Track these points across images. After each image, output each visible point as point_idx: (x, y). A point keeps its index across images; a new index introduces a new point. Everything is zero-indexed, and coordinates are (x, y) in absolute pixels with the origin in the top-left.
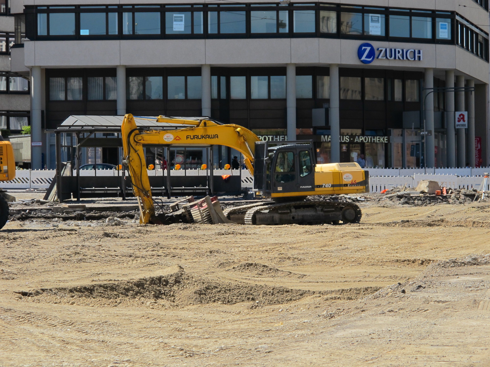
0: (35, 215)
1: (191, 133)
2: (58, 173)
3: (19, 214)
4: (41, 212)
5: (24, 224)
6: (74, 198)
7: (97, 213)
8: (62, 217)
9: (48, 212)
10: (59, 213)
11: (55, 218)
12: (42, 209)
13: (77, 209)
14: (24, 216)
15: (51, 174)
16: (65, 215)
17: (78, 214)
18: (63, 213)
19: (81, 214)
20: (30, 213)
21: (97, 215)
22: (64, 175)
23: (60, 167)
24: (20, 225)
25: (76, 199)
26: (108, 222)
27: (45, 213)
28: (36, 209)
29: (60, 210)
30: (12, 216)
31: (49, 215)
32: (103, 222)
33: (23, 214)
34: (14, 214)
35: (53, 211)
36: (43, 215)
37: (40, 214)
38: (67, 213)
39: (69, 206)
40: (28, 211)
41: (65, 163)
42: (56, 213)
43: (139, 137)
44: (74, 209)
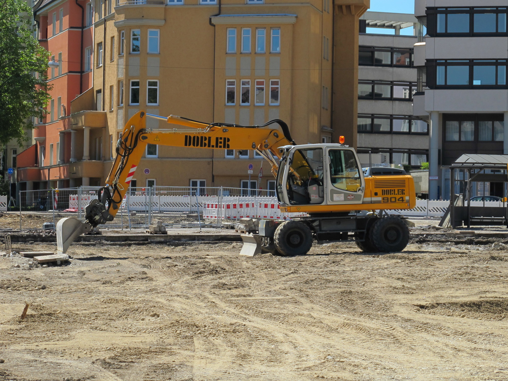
0: (431, 239)
2: (452, 203)
3: (417, 238)
4: (436, 237)
5: (422, 247)
6: (465, 225)
7: (485, 239)
8: (454, 242)
9: (442, 237)
10: (451, 238)
11: (448, 242)
12: (437, 234)
13: (467, 235)
14: (421, 239)
15: (446, 204)
16: (456, 240)
17: (468, 240)
18: (455, 238)
19: (471, 240)
20: (426, 237)
21: (484, 240)
22: (457, 206)
23: (453, 199)
24: (418, 247)
25: (466, 227)
26: (494, 247)
27: (439, 237)
28: (432, 234)
29: (452, 235)
30: (411, 239)
31: (443, 240)
32: (490, 247)
33: (421, 238)
34: (413, 237)
35: (446, 236)
36: (438, 239)
37: (435, 239)
38: (459, 238)
39: (460, 232)
40: (425, 235)
41: (458, 195)
42: (449, 238)
44: (465, 235)
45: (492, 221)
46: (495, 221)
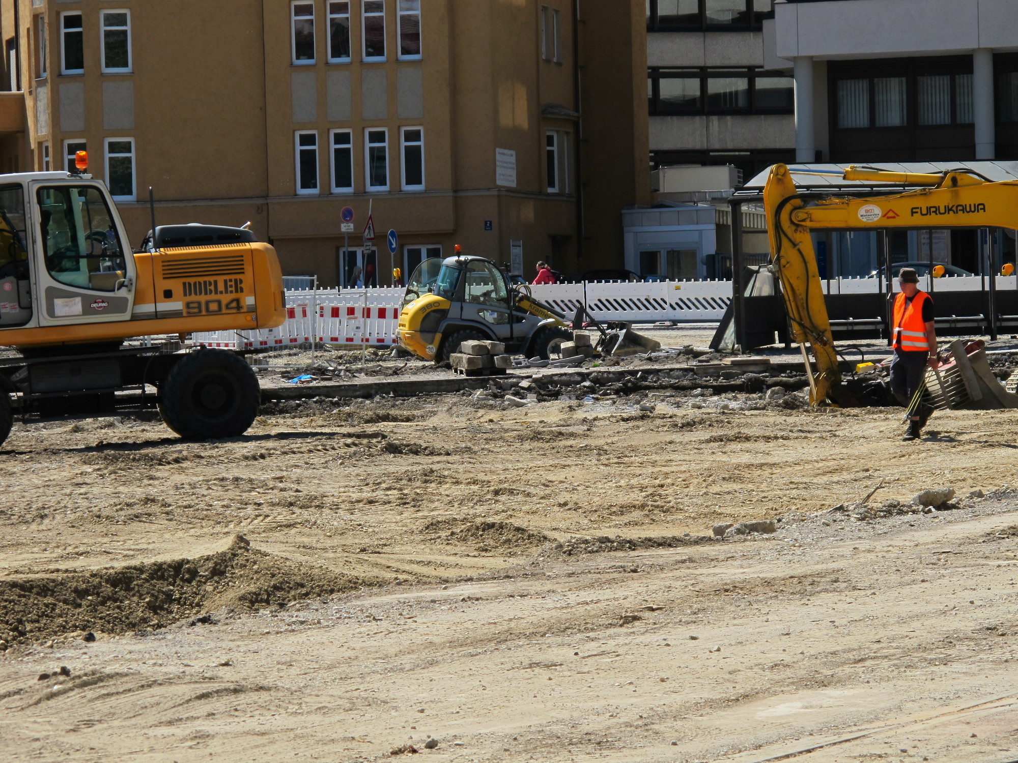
0: (655, 382)
1: (923, 203)
2: (739, 289)
3: (619, 381)
4: (670, 377)
6: (780, 342)
7: (796, 376)
8: (712, 387)
9: (685, 376)
10: (708, 378)
11: (696, 388)
12: (672, 370)
13: (752, 368)
14: (630, 384)
16: (722, 381)
17: (750, 380)
18: (719, 377)
19: (757, 379)
20: (644, 378)
21: (792, 380)
22: (755, 294)
23: (742, 279)
24: (570, 407)
25: (783, 345)
26: (770, 397)
27: (678, 378)
28: (660, 370)
29: (711, 370)
30: (603, 385)
31: (685, 383)
32: (760, 398)
33: (629, 381)
34: (609, 380)
35: (695, 374)
36: (673, 381)
37: (665, 381)
38: (728, 376)
39: (733, 362)
40: (640, 373)
41: (755, 268)
42: (702, 377)
43: (801, 214)
44: (745, 369)
45: (850, 328)
46: (857, 328)
